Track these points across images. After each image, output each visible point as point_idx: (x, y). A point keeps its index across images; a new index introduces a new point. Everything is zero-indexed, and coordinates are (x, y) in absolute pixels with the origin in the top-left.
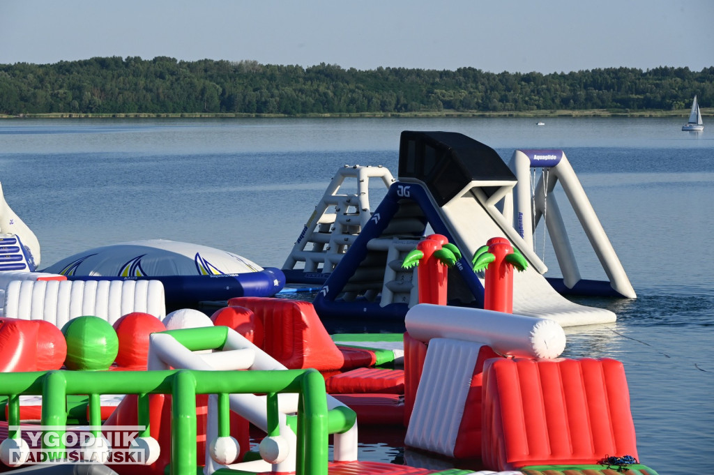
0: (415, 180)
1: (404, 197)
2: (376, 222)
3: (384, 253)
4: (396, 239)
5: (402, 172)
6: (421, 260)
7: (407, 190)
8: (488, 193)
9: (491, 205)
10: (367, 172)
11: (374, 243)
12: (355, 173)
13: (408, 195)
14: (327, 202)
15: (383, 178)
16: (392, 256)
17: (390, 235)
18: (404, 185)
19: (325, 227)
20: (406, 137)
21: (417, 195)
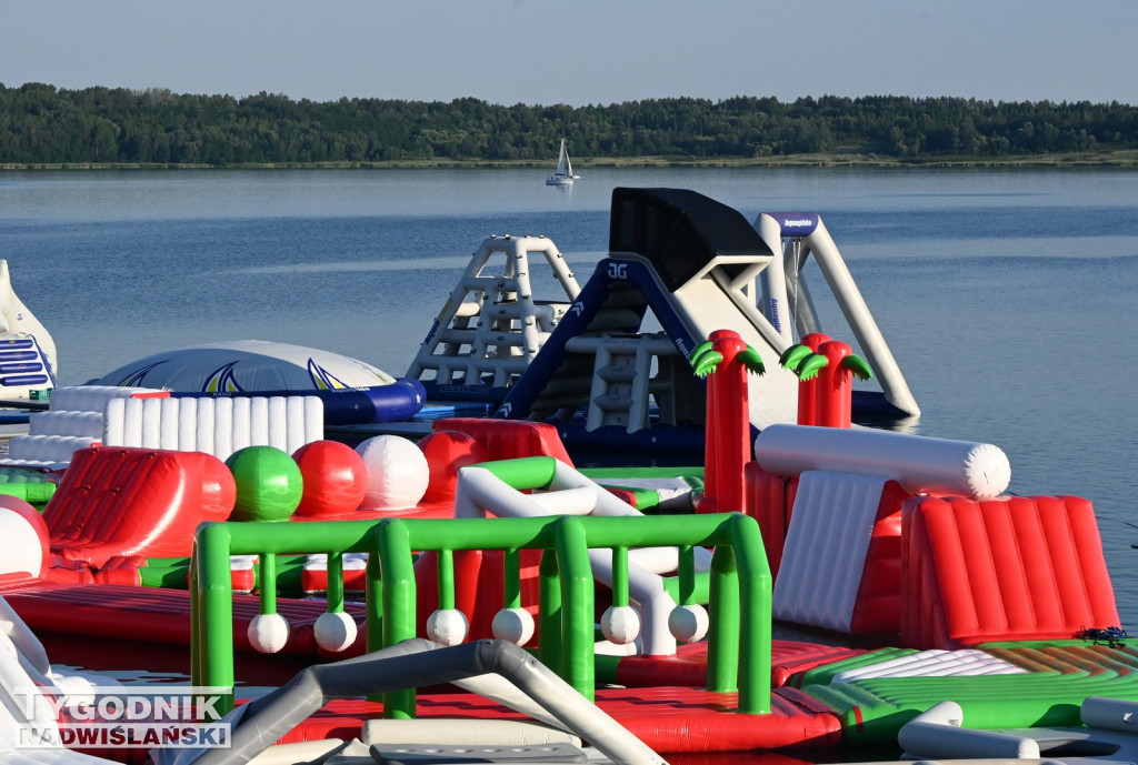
0: (634, 256)
1: (618, 279)
2: (579, 314)
3: (589, 355)
4: (606, 337)
5: (615, 245)
6: (719, 365)
7: (622, 269)
8: (732, 273)
9: (736, 291)
10: (525, 245)
11: (575, 343)
12: (510, 250)
13: (625, 277)
14: (467, 287)
15: (545, 253)
16: (602, 360)
17: (597, 332)
18: (618, 263)
19: (464, 321)
20: (619, 195)
21: (637, 276)
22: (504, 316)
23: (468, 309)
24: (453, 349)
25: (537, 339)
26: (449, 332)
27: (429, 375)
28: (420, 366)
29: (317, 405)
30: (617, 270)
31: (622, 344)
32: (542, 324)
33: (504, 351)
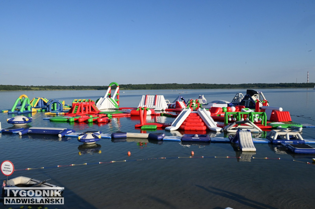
2: (244, 98)
3: (245, 101)
5: (247, 93)
6: (257, 102)
8: (255, 96)
9: (256, 97)
10: (240, 94)
11: (244, 100)
12: (239, 94)
14: (236, 96)
16: (246, 102)
19: (235, 99)
20: (247, 90)
21: (249, 96)
22: (238, 98)
23: (236, 98)
24: (235, 101)
25: (241, 100)
26: (234, 100)
27: (233, 102)
28: (232, 102)
29: (227, 104)
30: (247, 95)
31: (247, 100)
32: (241, 99)
33: (238, 101)
